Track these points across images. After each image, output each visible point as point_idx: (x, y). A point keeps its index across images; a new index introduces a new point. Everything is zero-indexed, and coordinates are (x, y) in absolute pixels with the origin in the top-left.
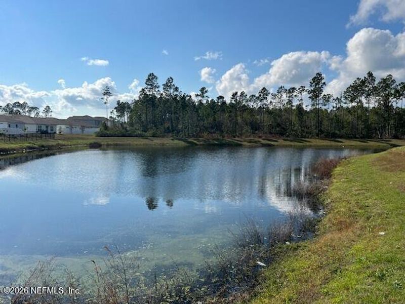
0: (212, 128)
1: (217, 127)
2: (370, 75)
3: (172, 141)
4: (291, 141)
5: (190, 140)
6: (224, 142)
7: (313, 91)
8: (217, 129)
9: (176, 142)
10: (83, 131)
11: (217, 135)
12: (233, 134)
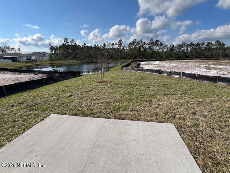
0: (88, 56)
1: (90, 56)
2: (135, 40)
3: (76, 62)
4: (113, 60)
5: (82, 61)
6: (93, 61)
7: (119, 45)
8: (90, 57)
9: (77, 61)
10: (43, 58)
11: (90, 59)
12: (96, 58)
